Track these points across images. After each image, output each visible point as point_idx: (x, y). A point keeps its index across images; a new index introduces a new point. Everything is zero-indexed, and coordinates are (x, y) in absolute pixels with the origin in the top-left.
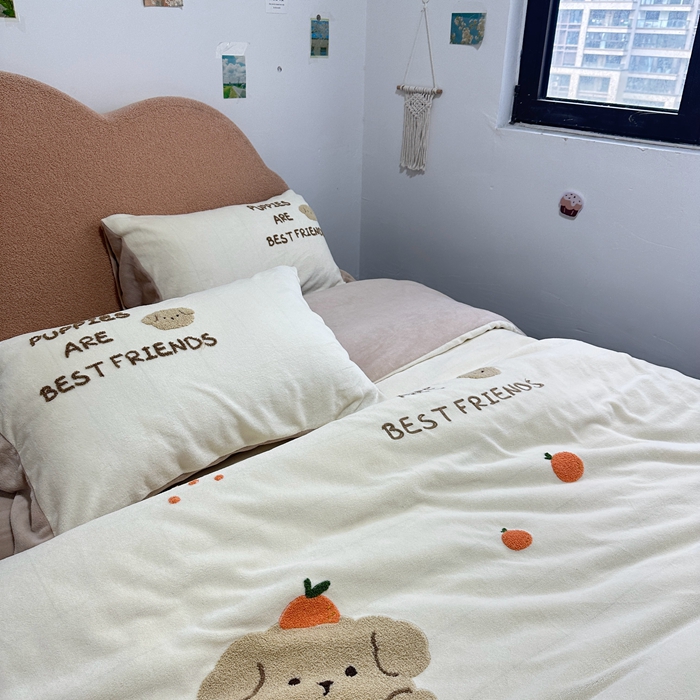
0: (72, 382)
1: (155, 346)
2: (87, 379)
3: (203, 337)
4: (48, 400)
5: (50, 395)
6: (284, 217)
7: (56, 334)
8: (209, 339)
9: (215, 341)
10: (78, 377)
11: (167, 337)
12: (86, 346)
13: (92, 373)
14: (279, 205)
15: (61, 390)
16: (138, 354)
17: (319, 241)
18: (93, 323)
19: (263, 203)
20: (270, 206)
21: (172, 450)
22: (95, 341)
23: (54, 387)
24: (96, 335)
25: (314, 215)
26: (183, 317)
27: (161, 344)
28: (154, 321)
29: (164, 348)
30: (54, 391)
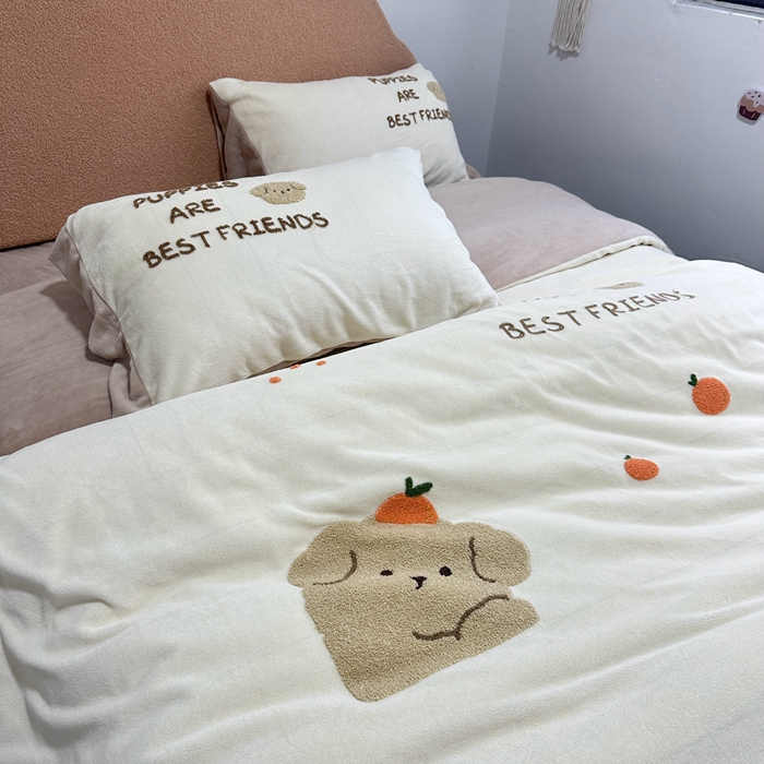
0: (176, 250)
1: (263, 220)
2: (193, 248)
3: (314, 216)
4: (151, 266)
5: (154, 261)
6: (409, 94)
7: (161, 198)
8: (321, 219)
9: (327, 222)
10: (183, 245)
11: (277, 212)
12: (192, 212)
13: (197, 242)
14: (405, 80)
15: (165, 257)
16: (245, 228)
17: (446, 126)
18: (200, 189)
19: (387, 77)
20: (394, 80)
21: (274, 334)
22: (201, 208)
23: (158, 253)
24: (203, 202)
25: (443, 95)
26: (293, 192)
27: (270, 219)
28: (264, 193)
29: (272, 224)
30: (157, 257)
